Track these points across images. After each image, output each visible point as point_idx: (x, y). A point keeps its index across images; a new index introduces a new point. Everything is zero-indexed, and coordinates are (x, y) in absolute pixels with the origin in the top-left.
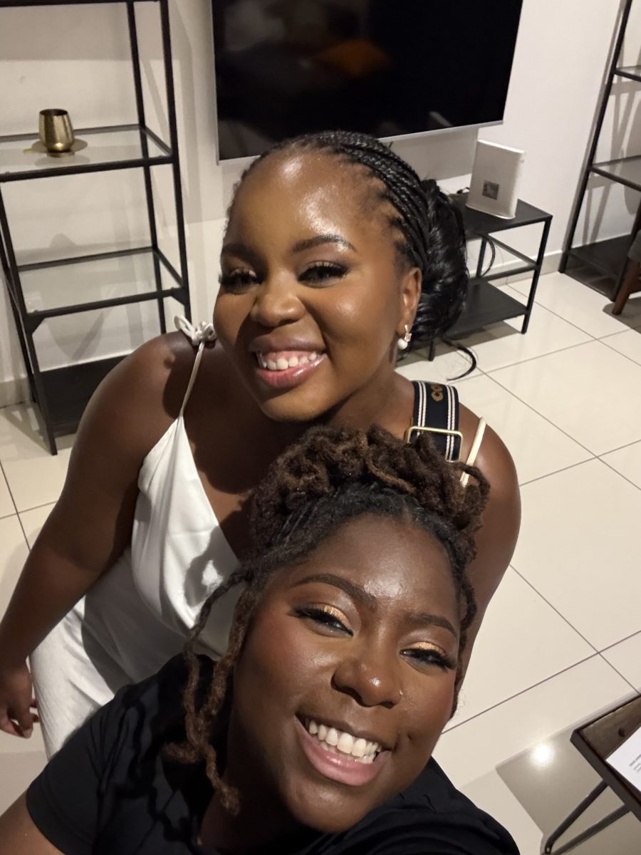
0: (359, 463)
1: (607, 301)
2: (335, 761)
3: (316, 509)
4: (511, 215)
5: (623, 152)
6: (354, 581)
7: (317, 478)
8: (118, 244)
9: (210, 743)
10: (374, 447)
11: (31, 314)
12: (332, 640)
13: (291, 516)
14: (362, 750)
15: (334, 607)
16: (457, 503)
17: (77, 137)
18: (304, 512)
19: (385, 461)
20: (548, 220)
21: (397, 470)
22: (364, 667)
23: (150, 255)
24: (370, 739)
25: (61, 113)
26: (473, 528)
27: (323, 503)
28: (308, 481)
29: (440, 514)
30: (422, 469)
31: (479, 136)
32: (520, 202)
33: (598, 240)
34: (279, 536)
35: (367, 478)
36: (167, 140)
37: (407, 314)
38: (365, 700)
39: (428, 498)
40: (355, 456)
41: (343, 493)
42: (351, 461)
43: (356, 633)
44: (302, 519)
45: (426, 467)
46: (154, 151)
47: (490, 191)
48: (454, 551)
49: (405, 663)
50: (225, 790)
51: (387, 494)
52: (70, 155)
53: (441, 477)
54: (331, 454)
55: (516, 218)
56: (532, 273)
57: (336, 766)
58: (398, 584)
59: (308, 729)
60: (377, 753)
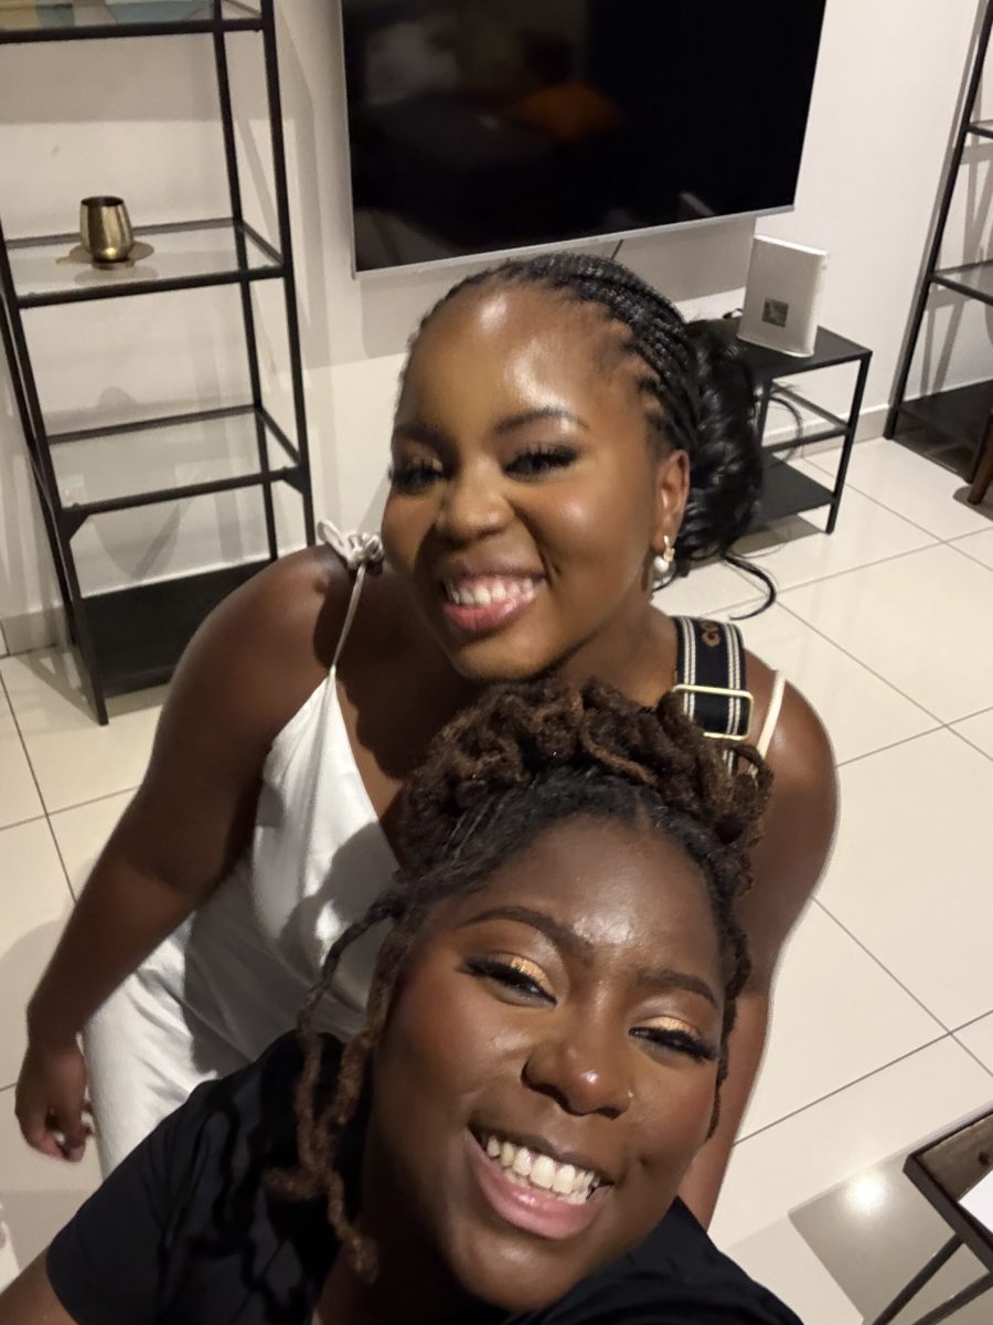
0: (569, 736)
1: (960, 483)
2: (524, 1198)
3: (501, 806)
4: (809, 350)
5: (982, 251)
6: (558, 920)
7: (504, 760)
8: (202, 401)
9: (335, 1168)
10: (592, 712)
11: (67, 509)
12: (522, 1010)
13: (462, 819)
14: (569, 1182)
15: (528, 959)
16: (722, 800)
17: (138, 239)
18: (483, 811)
19: (609, 734)
20: (865, 357)
21: (627, 749)
22: (572, 1053)
23: (251, 418)
24: (582, 1165)
25: (114, 202)
26: (748, 840)
27: (513, 797)
28: (490, 763)
29: (695, 816)
30: (666, 747)
31: (757, 231)
32: (820, 330)
33: (946, 388)
34: (445, 848)
35: (580, 760)
36: (275, 241)
37: (668, 519)
38: (573, 1106)
39: (676, 792)
40: (562, 726)
41: (543, 782)
42: (556, 734)
43: (561, 1000)
44: (480, 822)
45: (672, 744)
46: (256, 259)
47: (774, 314)
48: (716, 875)
49: (637, 1049)
50: (356, 1242)
51: (610, 784)
52: (128, 266)
53: (697, 760)
54: (524, 722)
55: (815, 355)
56: (841, 440)
57: (527, 1208)
58: (627, 922)
59: (485, 1149)
60: (592, 1189)
